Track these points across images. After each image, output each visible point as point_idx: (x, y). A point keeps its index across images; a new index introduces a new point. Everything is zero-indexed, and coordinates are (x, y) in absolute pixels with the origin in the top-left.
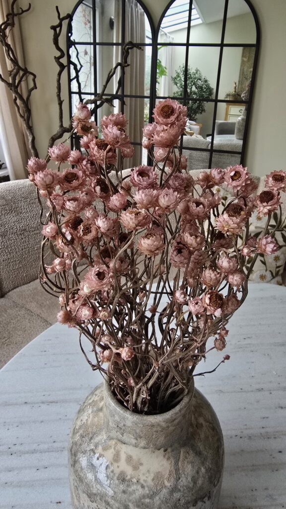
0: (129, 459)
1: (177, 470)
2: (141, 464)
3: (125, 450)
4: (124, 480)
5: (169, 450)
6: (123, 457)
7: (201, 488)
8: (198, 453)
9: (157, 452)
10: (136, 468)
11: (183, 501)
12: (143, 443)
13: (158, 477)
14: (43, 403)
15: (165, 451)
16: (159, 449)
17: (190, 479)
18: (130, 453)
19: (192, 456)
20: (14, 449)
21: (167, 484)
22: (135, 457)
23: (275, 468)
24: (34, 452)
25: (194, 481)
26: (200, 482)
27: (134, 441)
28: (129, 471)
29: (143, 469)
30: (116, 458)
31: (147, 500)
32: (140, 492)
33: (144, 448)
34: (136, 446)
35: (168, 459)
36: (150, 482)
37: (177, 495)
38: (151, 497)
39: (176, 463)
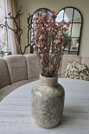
0: (44, 88)
1: (54, 91)
3: (43, 87)
5: (53, 87)
6: (43, 88)
7: (59, 95)
10: (46, 90)
11: (55, 96)
13: (50, 91)
16: (51, 86)
19: (57, 90)
20: (16, 104)
21: (52, 93)
22: (46, 88)
25: (58, 93)
28: (44, 90)
29: (47, 90)
30: (42, 88)
31: (48, 95)
32: (46, 93)
33: (48, 86)
34: (46, 85)
35: (52, 89)
36: (48, 92)
37: (54, 95)
38: (49, 94)
39: (54, 90)
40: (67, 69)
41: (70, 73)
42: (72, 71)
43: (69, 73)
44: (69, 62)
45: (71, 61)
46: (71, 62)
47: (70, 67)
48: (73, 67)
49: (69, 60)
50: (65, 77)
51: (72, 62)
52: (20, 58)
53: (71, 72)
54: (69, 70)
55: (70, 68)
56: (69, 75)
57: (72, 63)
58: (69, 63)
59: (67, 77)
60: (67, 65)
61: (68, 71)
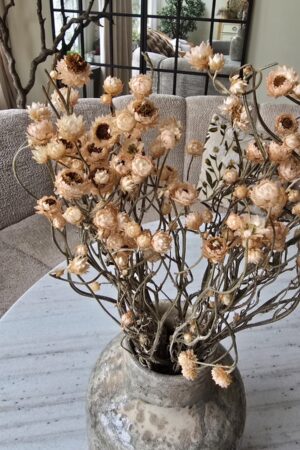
0: (154, 418)
1: (203, 426)
2: (167, 423)
3: (149, 410)
4: (149, 440)
5: (194, 406)
6: (147, 416)
7: (227, 442)
8: (223, 407)
9: (182, 410)
10: (161, 427)
12: (168, 402)
13: (184, 434)
14: (48, 353)
15: (190, 408)
16: (184, 407)
17: (216, 434)
18: (155, 412)
20: (21, 403)
21: (194, 441)
22: (160, 416)
23: (287, 405)
24: (42, 405)
25: (220, 434)
26: (226, 435)
27: (158, 401)
28: (154, 430)
29: (168, 427)
30: (140, 418)
33: (169, 407)
34: (161, 405)
35: (193, 416)
36: (177, 441)
39: (202, 418)
40: (206, 155)
41: (216, 170)
42: (226, 164)
43: (212, 170)
44: (211, 127)
45: (220, 121)
46: (219, 129)
47: (216, 150)
48: (227, 149)
49: (213, 121)
50: (200, 185)
51: (224, 127)
52: (16, 125)
53: (220, 168)
54: (214, 158)
55: (218, 154)
56: (214, 179)
57: (223, 134)
58: (213, 130)
59: (205, 185)
60: (207, 139)
61: (209, 163)
